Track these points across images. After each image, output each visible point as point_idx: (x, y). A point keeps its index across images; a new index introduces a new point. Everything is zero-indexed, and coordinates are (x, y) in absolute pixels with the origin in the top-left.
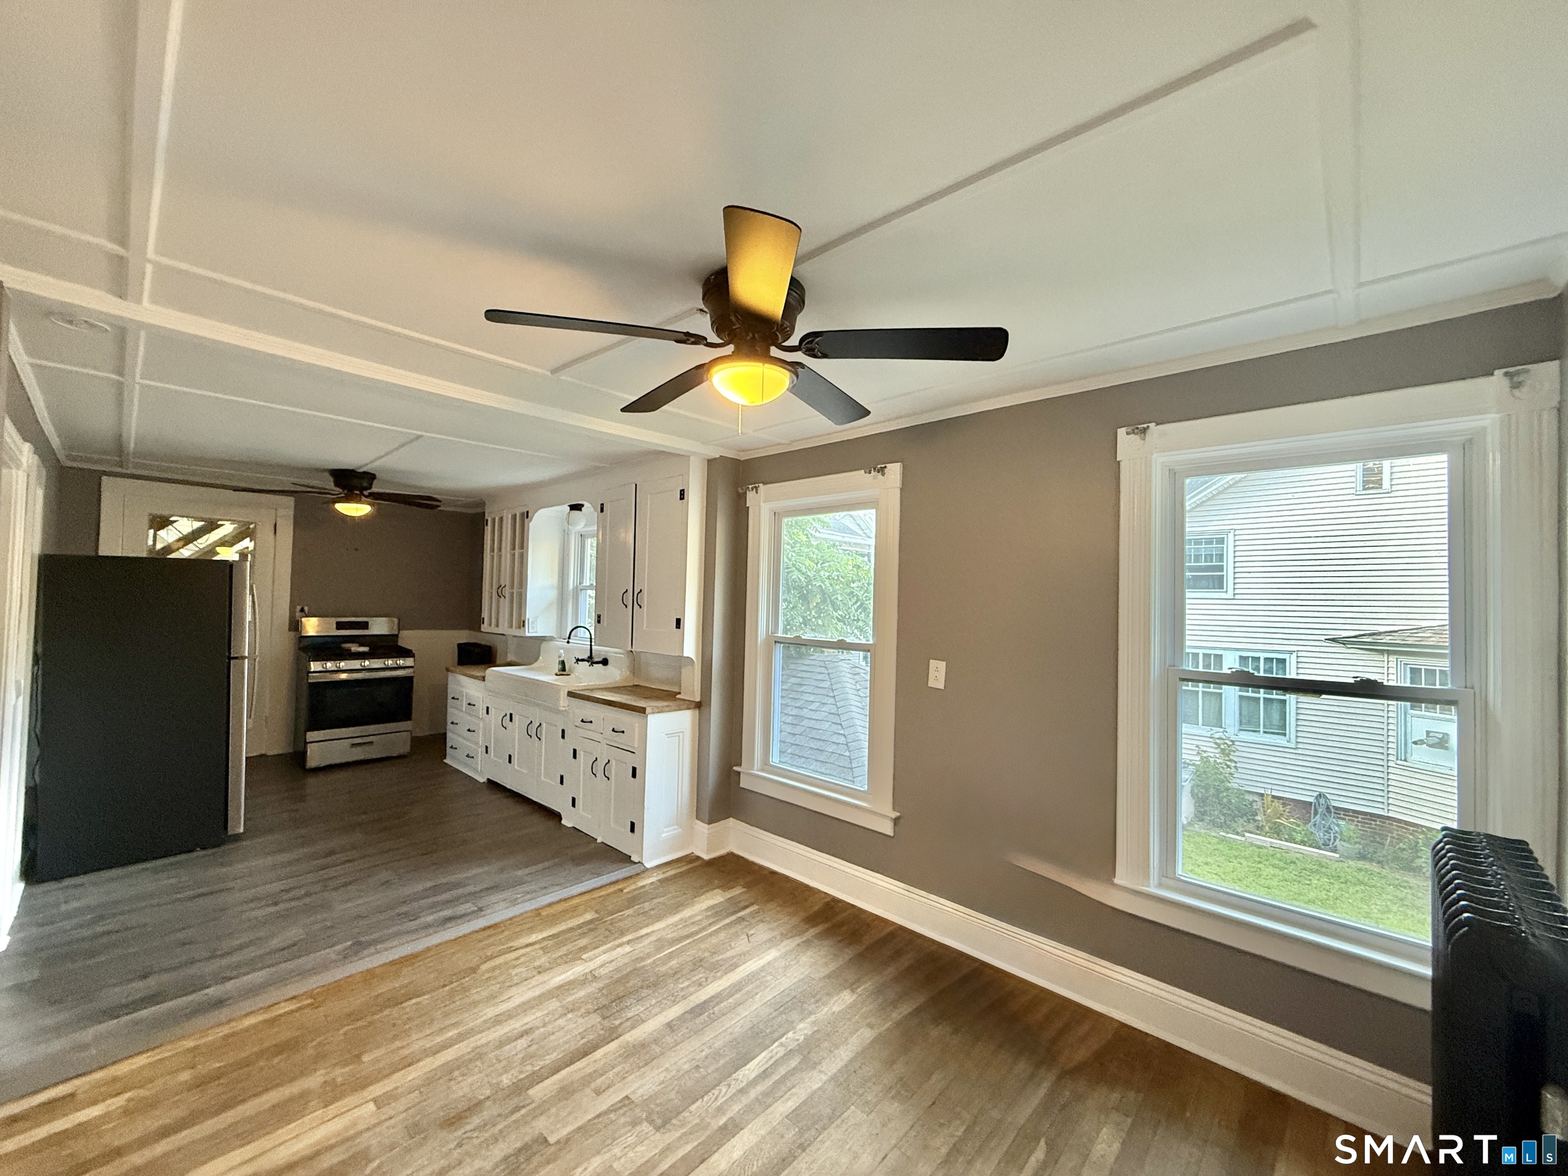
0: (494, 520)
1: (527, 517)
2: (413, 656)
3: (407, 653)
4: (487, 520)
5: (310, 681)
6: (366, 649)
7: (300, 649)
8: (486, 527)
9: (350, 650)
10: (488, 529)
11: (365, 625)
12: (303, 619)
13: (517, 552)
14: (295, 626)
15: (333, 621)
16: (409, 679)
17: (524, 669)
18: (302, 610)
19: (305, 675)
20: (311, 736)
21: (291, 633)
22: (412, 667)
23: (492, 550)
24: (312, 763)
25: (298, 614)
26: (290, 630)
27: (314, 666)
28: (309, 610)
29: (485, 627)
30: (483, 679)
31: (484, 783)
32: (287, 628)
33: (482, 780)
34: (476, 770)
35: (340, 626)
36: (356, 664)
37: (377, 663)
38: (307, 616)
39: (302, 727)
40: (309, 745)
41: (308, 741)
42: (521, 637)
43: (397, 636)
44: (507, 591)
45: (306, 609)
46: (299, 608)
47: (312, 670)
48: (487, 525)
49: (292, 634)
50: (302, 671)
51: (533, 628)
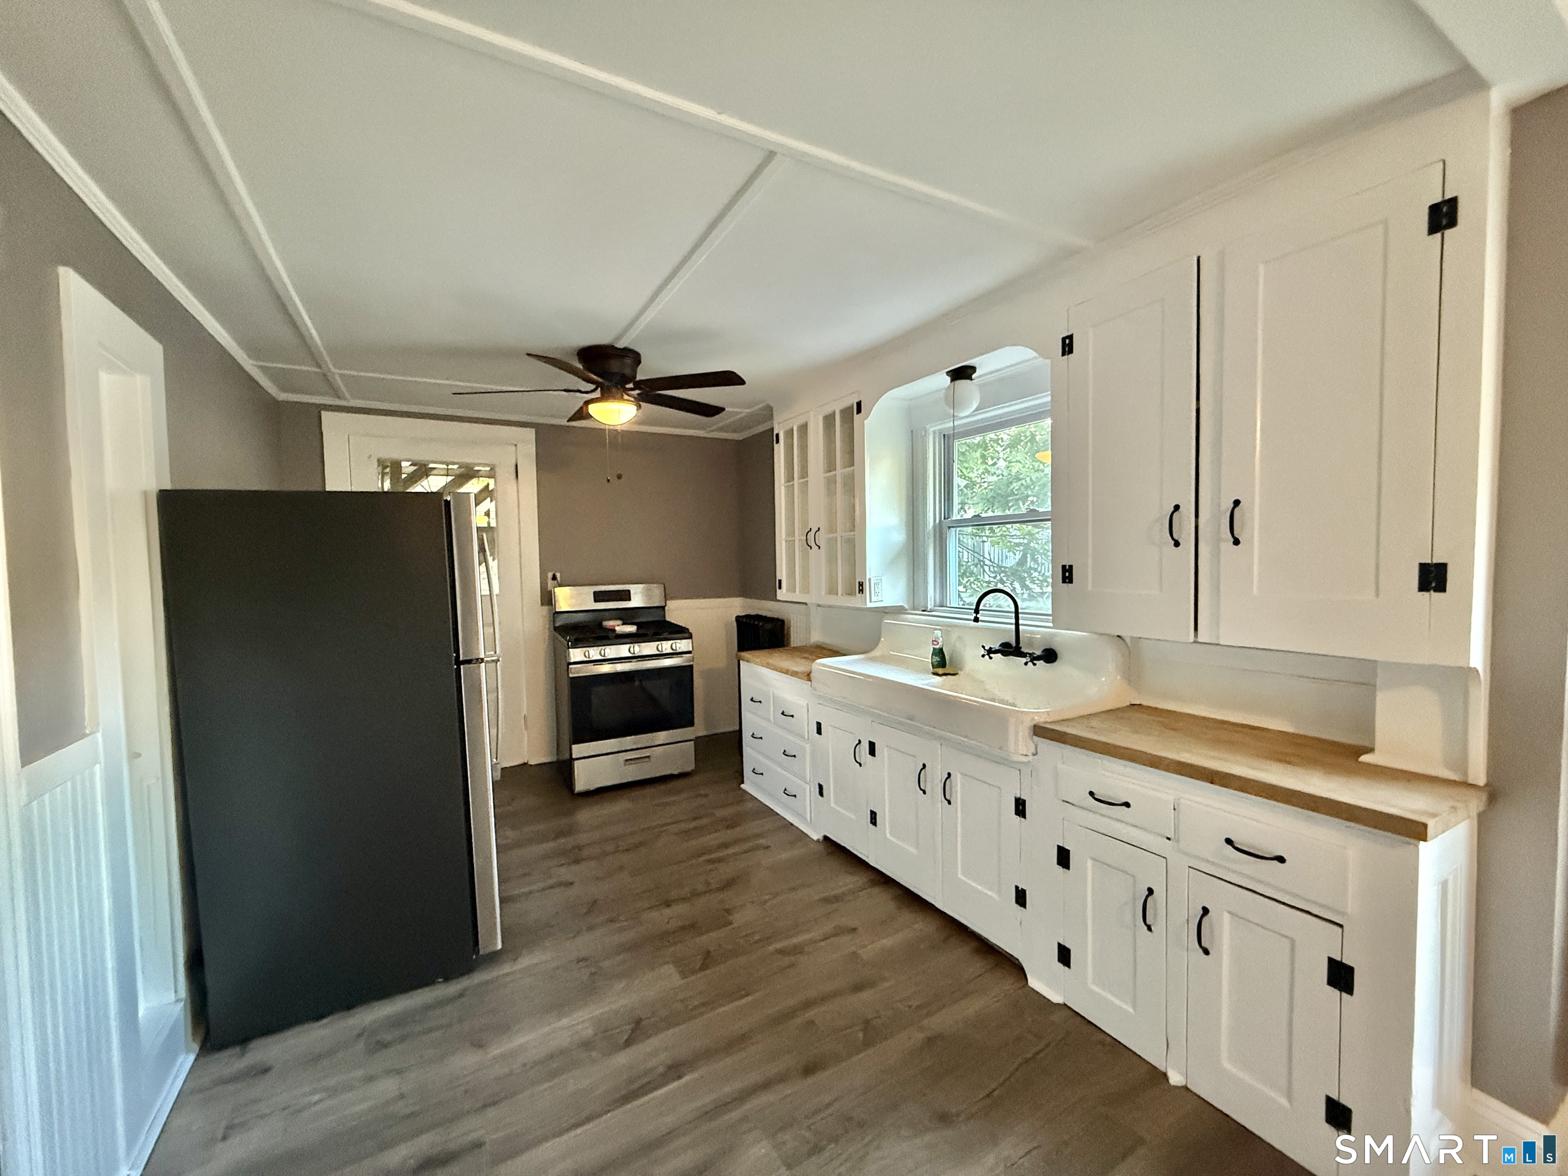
0: (790, 433)
1: (859, 411)
2: (690, 637)
3: (680, 632)
4: (777, 435)
5: (571, 675)
6: (632, 629)
7: (556, 629)
8: (776, 446)
9: (614, 630)
10: (780, 450)
11: (626, 596)
12: (556, 590)
13: (840, 472)
14: (548, 599)
15: (590, 591)
16: (687, 671)
17: (858, 660)
18: (554, 578)
19: (565, 666)
20: (578, 750)
21: (543, 607)
22: (689, 652)
23: (790, 478)
24: (580, 785)
25: (550, 583)
26: (542, 604)
27: (576, 654)
28: (561, 577)
29: (782, 594)
30: (808, 676)
31: (818, 841)
32: (540, 603)
33: (815, 836)
34: (802, 817)
35: (599, 597)
36: (623, 650)
37: (649, 648)
38: (560, 586)
39: (566, 736)
40: (576, 763)
41: (574, 756)
42: (858, 609)
43: (663, 608)
44: (822, 538)
45: (558, 575)
46: (550, 575)
47: (572, 661)
48: (778, 442)
49: (546, 608)
50: (559, 663)
51: (877, 594)
